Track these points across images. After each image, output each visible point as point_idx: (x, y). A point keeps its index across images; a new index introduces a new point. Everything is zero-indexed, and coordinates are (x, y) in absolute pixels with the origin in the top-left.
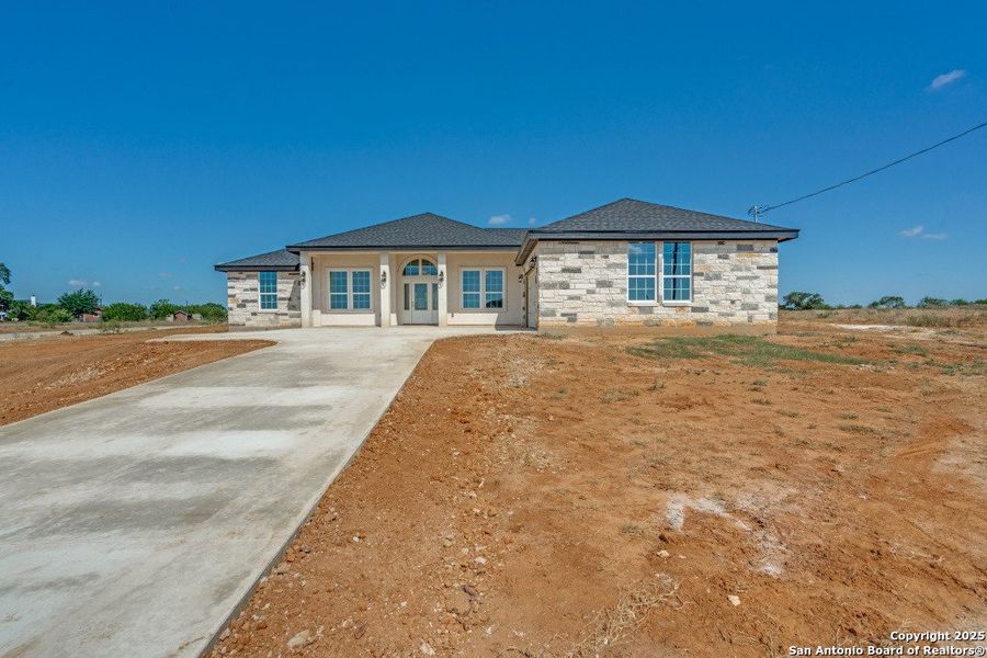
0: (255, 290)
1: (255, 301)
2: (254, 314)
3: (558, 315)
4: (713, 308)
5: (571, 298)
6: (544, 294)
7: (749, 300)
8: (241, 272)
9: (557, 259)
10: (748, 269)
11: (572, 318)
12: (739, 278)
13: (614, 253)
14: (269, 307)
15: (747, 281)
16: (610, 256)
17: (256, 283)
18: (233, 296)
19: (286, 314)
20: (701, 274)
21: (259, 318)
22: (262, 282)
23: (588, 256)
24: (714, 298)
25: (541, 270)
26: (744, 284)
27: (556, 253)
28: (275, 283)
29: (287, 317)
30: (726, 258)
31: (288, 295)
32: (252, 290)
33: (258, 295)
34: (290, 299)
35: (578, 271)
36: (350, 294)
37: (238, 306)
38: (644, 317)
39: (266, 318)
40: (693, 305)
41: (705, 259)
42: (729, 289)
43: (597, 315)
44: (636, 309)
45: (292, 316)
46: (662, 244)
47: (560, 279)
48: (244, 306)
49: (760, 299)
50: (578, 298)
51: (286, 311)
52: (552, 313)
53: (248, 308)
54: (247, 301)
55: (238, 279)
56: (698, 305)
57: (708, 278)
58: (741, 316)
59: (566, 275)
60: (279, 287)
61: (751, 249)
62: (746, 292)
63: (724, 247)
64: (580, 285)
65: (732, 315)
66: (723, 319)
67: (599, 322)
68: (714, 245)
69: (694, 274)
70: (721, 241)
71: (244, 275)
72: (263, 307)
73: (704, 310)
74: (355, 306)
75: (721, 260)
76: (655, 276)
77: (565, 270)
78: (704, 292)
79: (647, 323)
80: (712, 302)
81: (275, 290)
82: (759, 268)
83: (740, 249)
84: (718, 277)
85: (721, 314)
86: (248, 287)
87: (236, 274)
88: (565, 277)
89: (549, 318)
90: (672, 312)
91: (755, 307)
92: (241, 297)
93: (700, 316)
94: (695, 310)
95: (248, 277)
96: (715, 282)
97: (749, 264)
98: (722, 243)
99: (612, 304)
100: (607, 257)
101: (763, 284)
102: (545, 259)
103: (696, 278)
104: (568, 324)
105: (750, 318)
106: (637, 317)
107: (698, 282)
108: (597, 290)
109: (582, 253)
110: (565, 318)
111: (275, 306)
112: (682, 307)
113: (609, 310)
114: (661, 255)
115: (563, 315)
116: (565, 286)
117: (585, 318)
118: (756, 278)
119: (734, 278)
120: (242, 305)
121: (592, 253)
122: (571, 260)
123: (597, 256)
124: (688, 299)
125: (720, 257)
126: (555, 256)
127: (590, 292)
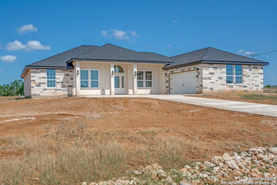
0: (45, 78)
1: (45, 83)
2: (45, 90)
3: (208, 88)
4: (248, 86)
5: (212, 83)
6: (204, 81)
7: (257, 84)
8: (38, 69)
9: (208, 70)
10: (256, 74)
11: (212, 89)
12: (254, 77)
13: (223, 68)
14: (51, 86)
15: (256, 78)
16: (222, 69)
17: (45, 74)
18: (34, 81)
19: (61, 90)
20: (245, 75)
21: (47, 91)
22: (48, 74)
23: (216, 69)
24: (248, 83)
25: (203, 73)
26: (255, 78)
27: (207, 68)
28: (54, 74)
29: (61, 91)
30: (251, 70)
31: (61, 80)
32: (43, 78)
33: (46, 80)
34: (62, 83)
35: (213, 74)
36: (90, 80)
37: (37, 86)
38: (231, 89)
39: (51, 91)
40: (243, 85)
41: (246, 71)
42: (252, 80)
43: (219, 88)
44: (229, 86)
45: (63, 91)
46: (235, 65)
47: (208, 76)
48: (40, 86)
49: (259, 83)
50: (213, 83)
51: (60, 88)
52: (207, 88)
53: (42, 87)
54: (41, 83)
55: (36, 72)
56: (245, 85)
57: (247, 77)
58: (255, 89)
59: (210, 75)
60: (57, 76)
61: (256, 68)
62: (256, 81)
63: (250, 67)
64: (214, 78)
65: (253, 88)
66: (251, 90)
67: (219, 90)
68: (247, 66)
69: (243, 75)
70: (250, 65)
71: (39, 71)
72: (48, 86)
73: (246, 87)
74: (92, 86)
75: (250, 71)
76: (233, 76)
77: (210, 73)
78: (246, 81)
79: (232, 91)
80: (248, 84)
81: (54, 78)
82: (259, 74)
83: (254, 68)
84: (249, 76)
85: (250, 88)
86: (41, 76)
87: (36, 70)
88: (210, 76)
89: (206, 89)
90: (238, 87)
91: (258, 86)
92: (38, 81)
93: (245, 89)
94: (244, 87)
95: (41, 72)
96: (248, 78)
97: (256, 73)
98: (250, 66)
99: (223, 85)
100: (221, 69)
101: (260, 79)
102: (204, 69)
103: (244, 76)
104: (211, 91)
105: (257, 89)
106: (229, 89)
107: (244, 78)
108: (219, 80)
109: (214, 68)
110: (210, 89)
111: (54, 86)
112: (240, 86)
113: (221, 87)
114: (235, 69)
115: (210, 88)
116: (210, 79)
117: (215, 90)
118: (258, 77)
119: (253, 77)
120: (39, 85)
121: (217, 68)
122: (211, 70)
123: (218, 69)
124: (241, 83)
125: (249, 70)
126: (207, 69)
127: (217, 81)
